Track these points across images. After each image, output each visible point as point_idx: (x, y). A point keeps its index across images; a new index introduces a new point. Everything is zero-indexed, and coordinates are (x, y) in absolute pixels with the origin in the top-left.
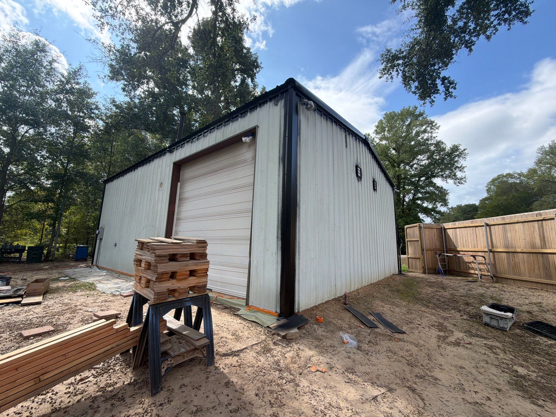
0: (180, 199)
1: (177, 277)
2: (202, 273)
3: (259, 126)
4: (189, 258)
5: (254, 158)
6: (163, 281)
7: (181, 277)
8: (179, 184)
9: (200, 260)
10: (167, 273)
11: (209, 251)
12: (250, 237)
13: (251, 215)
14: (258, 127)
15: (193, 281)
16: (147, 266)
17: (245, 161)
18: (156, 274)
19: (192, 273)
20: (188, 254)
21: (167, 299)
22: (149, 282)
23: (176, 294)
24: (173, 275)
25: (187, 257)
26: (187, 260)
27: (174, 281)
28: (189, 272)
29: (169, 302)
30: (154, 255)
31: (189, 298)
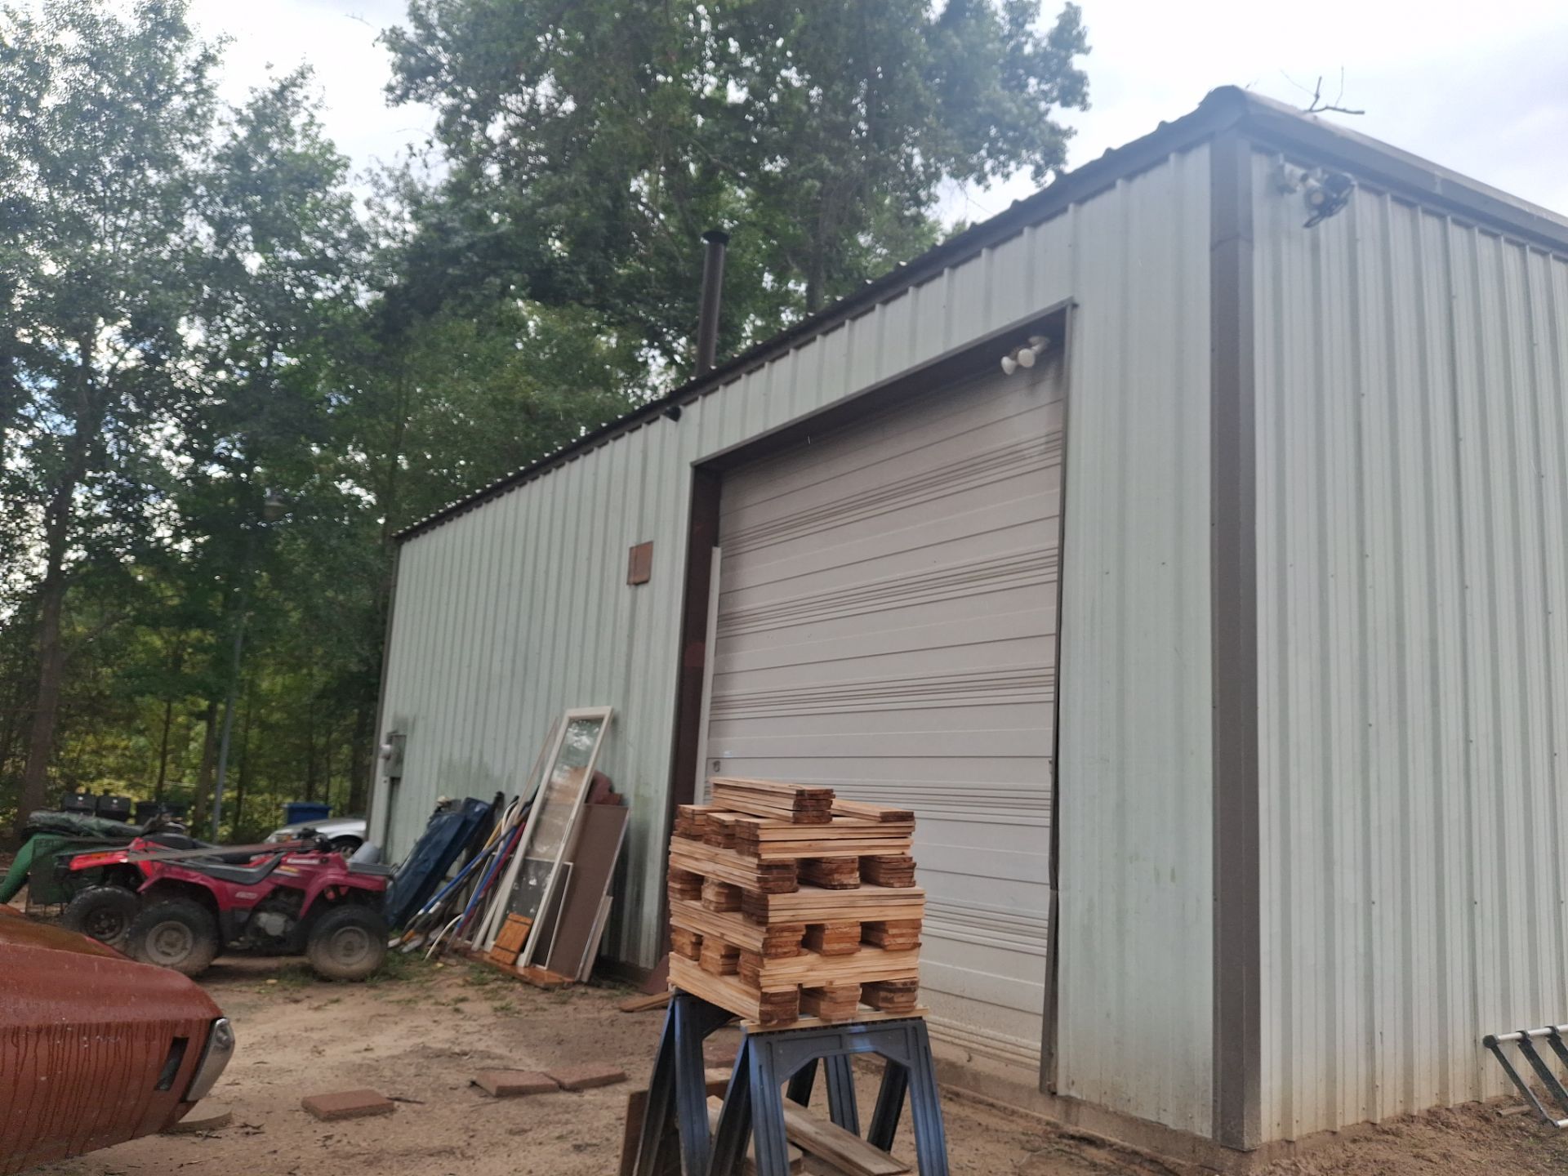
0: (723, 619)
1: (825, 947)
2: (901, 935)
3: (1077, 300)
4: (857, 874)
5: (1061, 441)
6: (785, 955)
7: (836, 947)
8: (717, 553)
9: (890, 886)
10: (793, 930)
11: (920, 846)
12: (1049, 795)
13: (1051, 697)
14: (1075, 306)
15: (870, 965)
16: (723, 900)
17: (1014, 455)
18: (764, 929)
19: (871, 934)
20: (853, 861)
21: (794, 1020)
22: (738, 956)
23: (824, 1006)
24: (812, 938)
25: (852, 871)
26: (852, 882)
27: (811, 958)
28: (859, 929)
29: (802, 1030)
30: (756, 861)
31: (863, 1023)
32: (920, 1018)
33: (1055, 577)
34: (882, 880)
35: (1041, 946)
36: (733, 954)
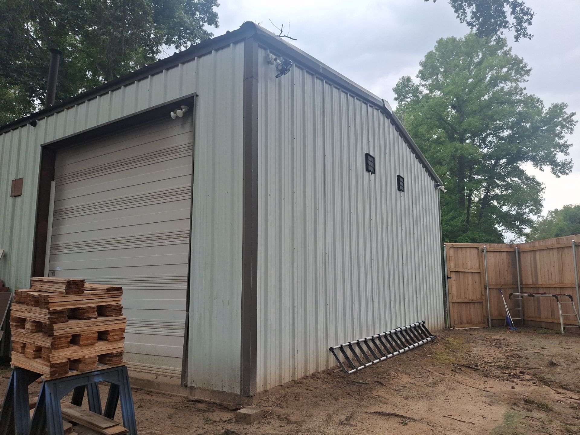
0: (56, 212)
1: (81, 343)
2: (116, 335)
3: (198, 94)
4: (96, 313)
5: (192, 146)
6: (62, 348)
7: (86, 342)
8: (53, 184)
9: (112, 316)
10: (66, 337)
11: (125, 300)
12: (187, 278)
13: (188, 242)
14: (197, 96)
15: (102, 348)
16: (34, 328)
17: (176, 150)
18: (52, 338)
19: (102, 336)
20: (94, 308)
21: (67, 373)
22: (41, 350)
23: (81, 366)
24: (75, 340)
25: (94, 312)
26: (93, 316)
27: (75, 348)
28: (97, 334)
29: (70, 376)
30: (48, 311)
31: (99, 371)
32: (125, 365)
33: (190, 197)
34: (107, 315)
35: (182, 333)
36: (39, 349)
